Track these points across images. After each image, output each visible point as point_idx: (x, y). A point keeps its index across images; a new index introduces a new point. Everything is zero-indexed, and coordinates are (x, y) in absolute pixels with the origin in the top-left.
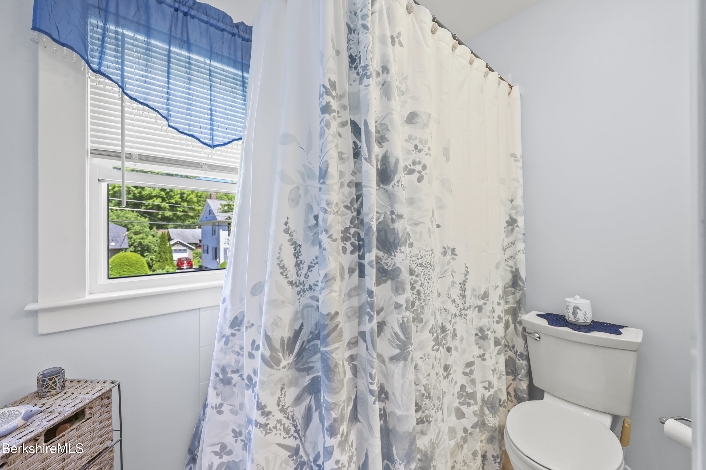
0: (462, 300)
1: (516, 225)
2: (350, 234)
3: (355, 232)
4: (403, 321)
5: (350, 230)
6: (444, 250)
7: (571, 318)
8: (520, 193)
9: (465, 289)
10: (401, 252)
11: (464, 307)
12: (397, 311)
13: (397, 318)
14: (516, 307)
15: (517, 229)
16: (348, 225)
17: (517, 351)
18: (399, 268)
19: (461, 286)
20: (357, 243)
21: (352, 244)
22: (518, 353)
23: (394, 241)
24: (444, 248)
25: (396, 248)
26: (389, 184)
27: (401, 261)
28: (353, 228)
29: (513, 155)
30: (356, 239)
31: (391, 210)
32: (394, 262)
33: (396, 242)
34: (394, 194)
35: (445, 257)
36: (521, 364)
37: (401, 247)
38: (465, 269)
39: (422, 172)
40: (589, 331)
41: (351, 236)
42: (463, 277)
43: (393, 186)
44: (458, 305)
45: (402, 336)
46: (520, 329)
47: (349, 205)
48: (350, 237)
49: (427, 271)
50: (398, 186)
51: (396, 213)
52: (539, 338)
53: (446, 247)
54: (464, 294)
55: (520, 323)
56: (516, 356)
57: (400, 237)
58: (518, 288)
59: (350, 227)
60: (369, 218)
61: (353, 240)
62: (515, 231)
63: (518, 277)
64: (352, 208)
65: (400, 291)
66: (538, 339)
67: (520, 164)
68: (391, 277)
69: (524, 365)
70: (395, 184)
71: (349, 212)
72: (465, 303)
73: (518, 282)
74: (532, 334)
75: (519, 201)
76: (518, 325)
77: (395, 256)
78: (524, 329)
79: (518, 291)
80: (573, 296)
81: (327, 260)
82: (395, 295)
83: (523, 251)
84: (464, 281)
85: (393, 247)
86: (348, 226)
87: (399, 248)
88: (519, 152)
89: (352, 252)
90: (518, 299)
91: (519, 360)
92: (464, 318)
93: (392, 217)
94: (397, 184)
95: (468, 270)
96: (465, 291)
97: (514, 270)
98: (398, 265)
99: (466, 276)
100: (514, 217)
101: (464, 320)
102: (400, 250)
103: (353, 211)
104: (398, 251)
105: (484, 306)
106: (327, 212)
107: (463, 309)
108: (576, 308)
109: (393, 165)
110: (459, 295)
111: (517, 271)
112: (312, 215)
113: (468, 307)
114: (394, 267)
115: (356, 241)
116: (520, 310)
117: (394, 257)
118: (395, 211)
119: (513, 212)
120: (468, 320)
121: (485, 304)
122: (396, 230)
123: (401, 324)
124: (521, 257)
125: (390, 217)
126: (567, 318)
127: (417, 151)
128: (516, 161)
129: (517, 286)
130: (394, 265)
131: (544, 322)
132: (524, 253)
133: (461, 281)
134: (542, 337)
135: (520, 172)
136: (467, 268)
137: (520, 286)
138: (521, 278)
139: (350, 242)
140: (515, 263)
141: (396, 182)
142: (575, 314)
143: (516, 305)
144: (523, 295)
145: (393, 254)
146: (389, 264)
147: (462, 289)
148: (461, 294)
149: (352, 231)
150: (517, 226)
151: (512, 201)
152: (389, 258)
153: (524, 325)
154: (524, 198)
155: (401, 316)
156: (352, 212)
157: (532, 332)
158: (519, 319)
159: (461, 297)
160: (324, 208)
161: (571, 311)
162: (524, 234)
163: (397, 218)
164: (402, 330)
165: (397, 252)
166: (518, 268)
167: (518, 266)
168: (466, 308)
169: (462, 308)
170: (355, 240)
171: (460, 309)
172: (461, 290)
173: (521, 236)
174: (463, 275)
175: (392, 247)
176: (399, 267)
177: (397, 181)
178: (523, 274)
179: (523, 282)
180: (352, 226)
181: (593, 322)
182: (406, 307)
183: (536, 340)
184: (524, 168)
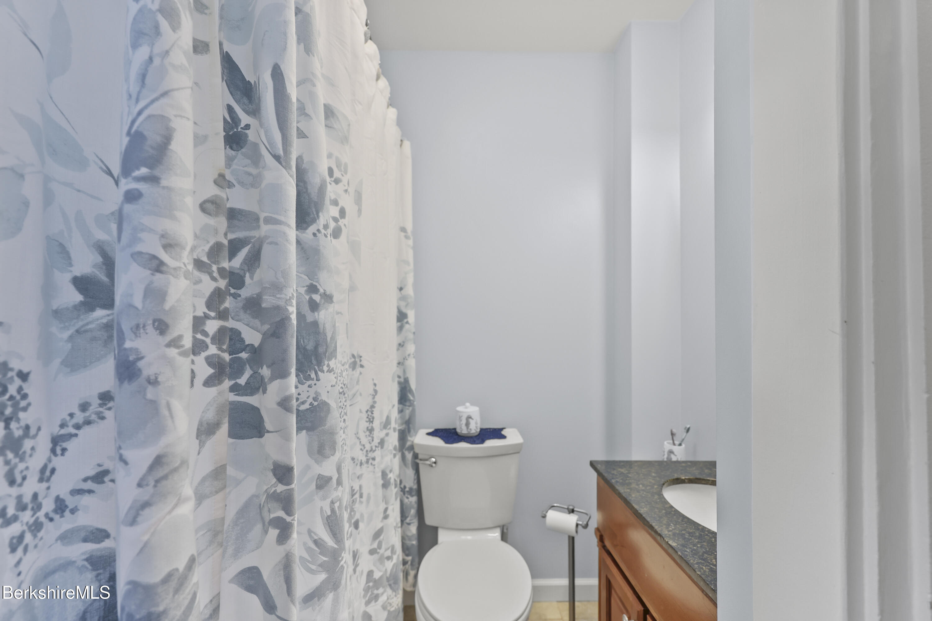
0: (369, 436)
1: (405, 320)
2: (205, 334)
3: (222, 331)
4: (333, 510)
5: (204, 324)
6: (353, 360)
7: (463, 430)
8: (410, 280)
9: (373, 418)
10: (330, 371)
11: (371, 447)
12: (321, 493)
13: (322, 507)
14: (405, 428)
15: (407, 326)
16: (201, 310)
17: (405, 487)
18: (325, 404)
19: (368, 415)
20: (227, 357)
21: (209, 361)
22: (407, 489)
23: (316, 347)
24: (353, 356)
25: (320, 363)
26: (306, 229)
27: (329, 388)
28: (214, 318)
29: (403, 230)
30: (225, 347)
31: (308, 282)
32: (316, 393)
33: (321, 350)
34: (317, 251)
35: (354, 372)
36: (411, 502)
37: (330, 359)
38: (372, 387)
39: (338, 221)
40: (482, 442)
41: (208, 340)
42: (370, 401)
43: (314, 235)
44: (364, 445)
45: (330, 542)
46: (409, 456)
47: (205, 259)
48: (204, 342)
49: (344, 400)
50: (326, 236)
51: (321, 291)
52: (435, 463)
53: (356, 355)
54: (372, 427)
55: (412, 448)
56: (404, 494)
57: (329, 339)
58: (407, 404)
59: (207, 317)
60: (283, 296)
61: (213, 350)
62: (404, 330)
63: (408, 388)
64: (214, 268)
65: (327, 451)
66: (434, 465)
67: (411, 242)
68: (309, 424)
69: (413, 503)
70: (318, 230)
71: (205, 278)
72: (373, 441)
73: (408, 396)
74: (427, 460)
75: (409, 291)
76: (406, 453)
77: (318, 380)
78: (416, 456)
79: (407, 407)
80: (463, 404)
81: (165, 412)
82: (317, 462)
83: (413, 354)
84: (372, 407)
85: (314, 362)
86: (200, 314)
87: (326, 363)
88: (409, 228)
89: (208, 383)
90: (407, 417)
91: (407, 498)
92: (371, 464)
93: (311, 298)
94: (323, 231)
95: (377, 388)
96: (372, 422)
97: (402, 380)
98: (324, 397)
99: (374, 398)
100: (404, 310)
101: (371, 467)
102: (328, 366)
103: (216, 274)
104: (325, 368)
105: (386, 438)
106: (164, 268)
107: (370, 451)
108: (469, 417)
109: (316, 191)
110: (366, 430)
111: (406, 381)
112: (68, 277)
113: (376, 447)
114: (316, 404)
115: (223, 351)
116: (409, 431)
117: (315, 382)
118: (319, 287)
119: (403, 304)
120: (376, 466)
121: (387, 435)
122: (321, 327)
123: (328, 517)
124: (411, 363)
125: (307, 297)
126: (458, 430)
127: (333, 179)
128: (407, 237)
129: (405, 401)
130: (315, 399)
131: (438, 442)
132: (414, 357)
133: (368, 408)
134: (439, 462)
135: (411, 252)
136: (375, 385)
137: (410, 400)
138: (411, 391)
139: (204, 354)
140: (404, 371)
141: (321, 228)
142: (467, 424)
143: (404, 426)
144: (413, 413)
145: (313, 375)
146: (303, 398)
147: (370, 419)
148: (367, 428)
149: (212, 326)
150: (407, 323)
151: (401, 289)
152: (303, 384)
153: (417, 451)
154: (416, 285)
155: (329, 501)
156: (214, 279)
157: (427, 457)
158: (408, 444)
159: (368, 433)
160: (154, 257)
161: (464, 422)
162: (414, 333)
163: (323, 301)
164: (331, 530)
165: (323, 371)
166: (408, 378)
167: (408, 375)
168: (374, 448)
169: (369, 449)
170: (220, 349)
171: (367, 451)
172: (367, 422)
173: (411, 336)
174: (371, 397)
175: (311, 361)
176: (327, 400)
177: (324, 225)
178: (413, 385)
179: (413, 396)
180: (213, 314)
181: (482, 430)
182: (337, 480)
183: (432, 466)
184: (415, 248)
